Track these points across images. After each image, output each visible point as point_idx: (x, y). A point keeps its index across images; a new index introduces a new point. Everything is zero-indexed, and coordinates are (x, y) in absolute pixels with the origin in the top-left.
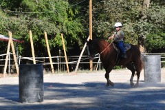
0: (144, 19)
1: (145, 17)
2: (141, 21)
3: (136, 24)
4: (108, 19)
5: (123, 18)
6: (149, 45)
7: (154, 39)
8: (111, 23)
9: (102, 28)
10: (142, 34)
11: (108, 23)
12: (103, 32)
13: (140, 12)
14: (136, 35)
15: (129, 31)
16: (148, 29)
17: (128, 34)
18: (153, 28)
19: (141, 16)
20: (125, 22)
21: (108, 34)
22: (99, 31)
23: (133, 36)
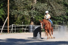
0: (33, 9)
1: (34, 8)
2: (32, 10)
3: (30, 11)
4: (16, 9)
5: (24, 9)
6: (36, 22)
7: (38, 18)
8: (18, 11)
9: (14, 13)
10: (33, 16)
11: (16, 11)
12: (14, 15)
13: (32, 6)
14: (30, 17)
15: (26, 15)
16: (35, 14)
17: (26, 16)
18: (38, 13)
19: (32, 8)
20: (25, 11)
21: (16, 16)
22: (12, 15)
23: (28, 17)
